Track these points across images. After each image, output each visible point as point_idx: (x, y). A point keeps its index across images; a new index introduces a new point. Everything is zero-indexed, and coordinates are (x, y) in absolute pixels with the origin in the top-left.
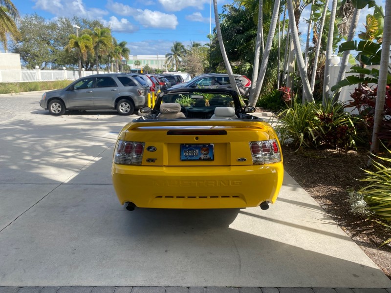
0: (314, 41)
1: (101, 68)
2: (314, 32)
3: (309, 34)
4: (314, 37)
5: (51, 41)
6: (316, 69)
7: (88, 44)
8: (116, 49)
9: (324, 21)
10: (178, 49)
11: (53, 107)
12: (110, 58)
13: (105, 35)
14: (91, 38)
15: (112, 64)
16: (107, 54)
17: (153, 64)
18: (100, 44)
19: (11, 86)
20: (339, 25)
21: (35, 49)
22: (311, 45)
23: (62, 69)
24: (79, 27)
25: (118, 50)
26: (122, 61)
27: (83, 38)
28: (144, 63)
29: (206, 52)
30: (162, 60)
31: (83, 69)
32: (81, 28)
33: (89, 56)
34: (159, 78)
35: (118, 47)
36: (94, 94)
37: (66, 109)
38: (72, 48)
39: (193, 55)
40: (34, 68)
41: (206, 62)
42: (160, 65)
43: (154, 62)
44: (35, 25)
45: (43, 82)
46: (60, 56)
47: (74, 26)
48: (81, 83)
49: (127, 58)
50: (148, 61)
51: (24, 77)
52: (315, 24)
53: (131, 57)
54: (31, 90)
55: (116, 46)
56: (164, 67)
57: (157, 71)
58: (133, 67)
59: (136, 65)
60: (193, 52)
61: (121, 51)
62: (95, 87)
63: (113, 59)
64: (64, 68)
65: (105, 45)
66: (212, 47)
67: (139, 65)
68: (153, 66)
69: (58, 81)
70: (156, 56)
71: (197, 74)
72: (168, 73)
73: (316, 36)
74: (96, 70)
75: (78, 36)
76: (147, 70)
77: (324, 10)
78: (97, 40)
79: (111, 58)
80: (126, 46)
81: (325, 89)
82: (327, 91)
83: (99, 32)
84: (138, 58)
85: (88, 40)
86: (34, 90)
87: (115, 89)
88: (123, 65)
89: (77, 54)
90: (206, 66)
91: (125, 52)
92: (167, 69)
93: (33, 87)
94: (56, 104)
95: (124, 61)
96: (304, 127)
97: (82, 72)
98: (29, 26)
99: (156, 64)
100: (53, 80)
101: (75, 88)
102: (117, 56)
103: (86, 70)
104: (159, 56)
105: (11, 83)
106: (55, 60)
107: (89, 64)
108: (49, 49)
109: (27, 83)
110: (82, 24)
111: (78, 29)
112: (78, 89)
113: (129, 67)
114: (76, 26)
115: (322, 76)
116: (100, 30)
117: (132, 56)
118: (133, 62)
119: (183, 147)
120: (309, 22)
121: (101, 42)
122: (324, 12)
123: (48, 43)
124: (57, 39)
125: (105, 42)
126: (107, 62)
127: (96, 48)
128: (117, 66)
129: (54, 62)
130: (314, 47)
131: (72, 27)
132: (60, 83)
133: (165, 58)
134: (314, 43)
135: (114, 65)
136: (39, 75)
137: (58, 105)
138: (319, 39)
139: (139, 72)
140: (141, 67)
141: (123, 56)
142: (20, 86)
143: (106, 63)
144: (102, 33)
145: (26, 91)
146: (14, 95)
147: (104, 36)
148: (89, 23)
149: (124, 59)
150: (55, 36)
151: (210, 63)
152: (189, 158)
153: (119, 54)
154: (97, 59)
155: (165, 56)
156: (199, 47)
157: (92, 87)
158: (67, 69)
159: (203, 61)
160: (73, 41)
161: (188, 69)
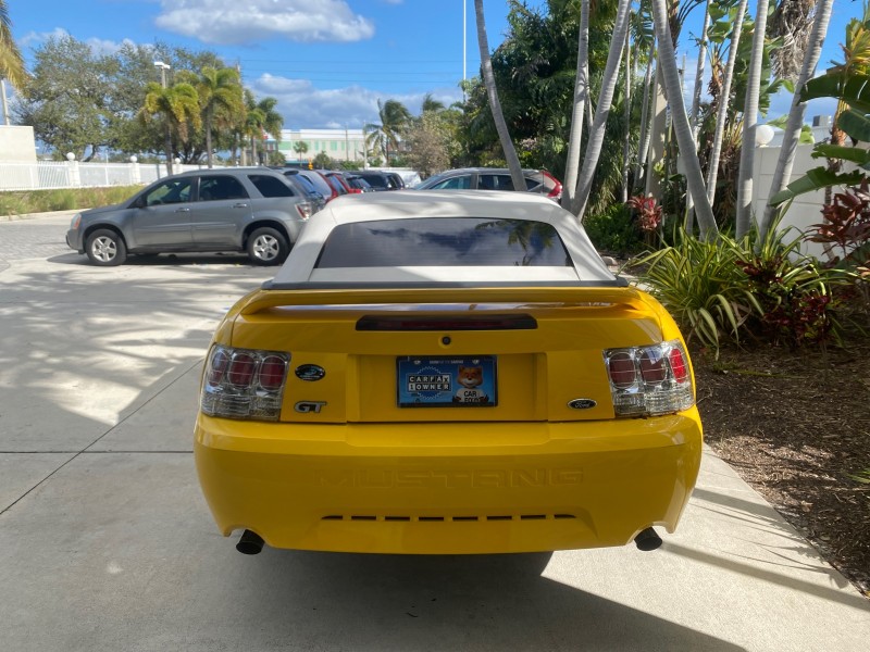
0: (714, 88)
1: (220, 159)
2: (713, 67)
3: (700, 72)
4: (713, 78)
5: (105, 99)
6: (718, 154)
7: (187, 105)
8: (251, 115)
9: (737, 40)
10: (393, 115)
11: (97, 247)
12: (238, 135)
13: (228, 83)
14: (194, 90)
15: (245, 149)
16: (232, 127)
17: (336, 149)
18: (215, 105)
19: (8, 199)
20: (774, 52)
21: (69, 117)
22: (706, 97)
23: (130, 161)
24: (168, 67)
25: (255, 116)
26: (267, 143)
27: (178, 91)
28: (317, 148)
29: (456, 122)
30: (355, 141)
31: (178, 160)
32: (173, 68)
33: (192, 132)
34: (349, 179)
35: (255, 112)
36: (192, 216)
37: (128, 251)
38: (153, 113)
39: (425, 129)
40: (66, 159)
41: (455, 144)
42: (351, 152)
43: (339, 144)
44: (69, 62)
45: (84, 190)
46: (126, 132)
47: (156, 63)
48: (164, 190)
49: (277, 135)
50: (324, 141)
51: (41, 180)
52: (716, 48)
53: (287, 135)
54: (55, 208)
55: (252, 107)
56: (359, 156)
57: (344, 165)
58: (291, 156)
59: (298, 151)
60: (425, 122)
61: (263, 119)
62: (195, 200)
63: (246, 138)
64: (134, 158)
65: (228, 107)
66: (468, 109)
67: (305, 151)
68: (336, 155)
69: (117, 187)
70: (344, 132)
71: (433, 171)
72: (368, 168)
73: (717, 77)
74: (208, 163)
75: (164, 87)
76: (321, 162)
77: (739, 14)
78: (210, 94)
79: (242, 135)
80: (275, 110)
81: (742, 202)
82: (746, 204)
83: (213, 78)
84: (303, 136)
85: (190, 96)
86: (63, 207)
87: (244, 203)
88: (270, 152)
89: (164, 127)
90: (454, 153)
91: (273, 122)
92: (365, 159)
93: (61, 200)
94: (103, 241)
95: (271, 143)
96: (706, 296)
97: (174, 167)
98: (55, 65)
99: (343, 149)
100: (107, 185)
101: (149, 201)
102: (254, 131)
103: (185, 162)
104: (350, 131)
105: (10, 193)
106: (116, 140)
107: (190, 148)
108: (101, 117)
109: (46, 192)
110: (176, 59)
111: (166, 69)
112: (156, 203)
113: (283, 157)
114: (161, 63)
115: (730, 171)
116: (216, 73)
117: (289, 131)
118: (293, 145)
119: (405, 365)
120: (702, 43)
121: (218, 99)
122: (738, 18)
123: (100, 104)
124: (118, 95)
125: (228, 101)
126: (232, 146)
127: (205, 113)
128: (255, 154)
129: (112, 146)
130: (713, 104)
131: (153, 65)
132: (122, 191)
133: (362, 137)
134: (713, 94)
135: (248, 152)
136: (75, 174)
137: (109, 241)
138: (724, 83)
139: (305, 166)
140: (310, 156)
141: (267, 131)
142: (32, 198)
143: (230, 148)
144: (220, 81)
145: (44, 210)
146: (15, 219)
147: (226, 87)
148: (191, 58)
149: (270, 138)
150: (114, 87)
151: (463, 145)
152: (424, 399)
153: (259, 125)
154: (209, 137)
155: (361, 131)
156: (440, 110)
157: (190, 198)
158: (140, 161)
159: (448, 142)
160: (155, 96)
161: (413, 161)
